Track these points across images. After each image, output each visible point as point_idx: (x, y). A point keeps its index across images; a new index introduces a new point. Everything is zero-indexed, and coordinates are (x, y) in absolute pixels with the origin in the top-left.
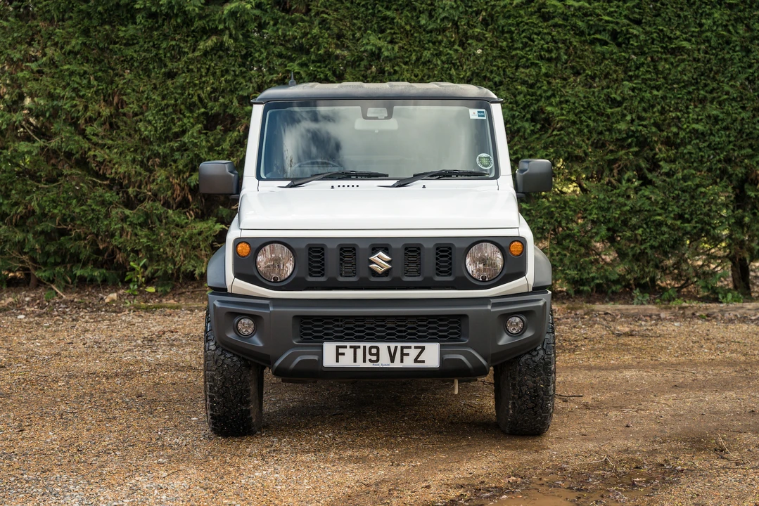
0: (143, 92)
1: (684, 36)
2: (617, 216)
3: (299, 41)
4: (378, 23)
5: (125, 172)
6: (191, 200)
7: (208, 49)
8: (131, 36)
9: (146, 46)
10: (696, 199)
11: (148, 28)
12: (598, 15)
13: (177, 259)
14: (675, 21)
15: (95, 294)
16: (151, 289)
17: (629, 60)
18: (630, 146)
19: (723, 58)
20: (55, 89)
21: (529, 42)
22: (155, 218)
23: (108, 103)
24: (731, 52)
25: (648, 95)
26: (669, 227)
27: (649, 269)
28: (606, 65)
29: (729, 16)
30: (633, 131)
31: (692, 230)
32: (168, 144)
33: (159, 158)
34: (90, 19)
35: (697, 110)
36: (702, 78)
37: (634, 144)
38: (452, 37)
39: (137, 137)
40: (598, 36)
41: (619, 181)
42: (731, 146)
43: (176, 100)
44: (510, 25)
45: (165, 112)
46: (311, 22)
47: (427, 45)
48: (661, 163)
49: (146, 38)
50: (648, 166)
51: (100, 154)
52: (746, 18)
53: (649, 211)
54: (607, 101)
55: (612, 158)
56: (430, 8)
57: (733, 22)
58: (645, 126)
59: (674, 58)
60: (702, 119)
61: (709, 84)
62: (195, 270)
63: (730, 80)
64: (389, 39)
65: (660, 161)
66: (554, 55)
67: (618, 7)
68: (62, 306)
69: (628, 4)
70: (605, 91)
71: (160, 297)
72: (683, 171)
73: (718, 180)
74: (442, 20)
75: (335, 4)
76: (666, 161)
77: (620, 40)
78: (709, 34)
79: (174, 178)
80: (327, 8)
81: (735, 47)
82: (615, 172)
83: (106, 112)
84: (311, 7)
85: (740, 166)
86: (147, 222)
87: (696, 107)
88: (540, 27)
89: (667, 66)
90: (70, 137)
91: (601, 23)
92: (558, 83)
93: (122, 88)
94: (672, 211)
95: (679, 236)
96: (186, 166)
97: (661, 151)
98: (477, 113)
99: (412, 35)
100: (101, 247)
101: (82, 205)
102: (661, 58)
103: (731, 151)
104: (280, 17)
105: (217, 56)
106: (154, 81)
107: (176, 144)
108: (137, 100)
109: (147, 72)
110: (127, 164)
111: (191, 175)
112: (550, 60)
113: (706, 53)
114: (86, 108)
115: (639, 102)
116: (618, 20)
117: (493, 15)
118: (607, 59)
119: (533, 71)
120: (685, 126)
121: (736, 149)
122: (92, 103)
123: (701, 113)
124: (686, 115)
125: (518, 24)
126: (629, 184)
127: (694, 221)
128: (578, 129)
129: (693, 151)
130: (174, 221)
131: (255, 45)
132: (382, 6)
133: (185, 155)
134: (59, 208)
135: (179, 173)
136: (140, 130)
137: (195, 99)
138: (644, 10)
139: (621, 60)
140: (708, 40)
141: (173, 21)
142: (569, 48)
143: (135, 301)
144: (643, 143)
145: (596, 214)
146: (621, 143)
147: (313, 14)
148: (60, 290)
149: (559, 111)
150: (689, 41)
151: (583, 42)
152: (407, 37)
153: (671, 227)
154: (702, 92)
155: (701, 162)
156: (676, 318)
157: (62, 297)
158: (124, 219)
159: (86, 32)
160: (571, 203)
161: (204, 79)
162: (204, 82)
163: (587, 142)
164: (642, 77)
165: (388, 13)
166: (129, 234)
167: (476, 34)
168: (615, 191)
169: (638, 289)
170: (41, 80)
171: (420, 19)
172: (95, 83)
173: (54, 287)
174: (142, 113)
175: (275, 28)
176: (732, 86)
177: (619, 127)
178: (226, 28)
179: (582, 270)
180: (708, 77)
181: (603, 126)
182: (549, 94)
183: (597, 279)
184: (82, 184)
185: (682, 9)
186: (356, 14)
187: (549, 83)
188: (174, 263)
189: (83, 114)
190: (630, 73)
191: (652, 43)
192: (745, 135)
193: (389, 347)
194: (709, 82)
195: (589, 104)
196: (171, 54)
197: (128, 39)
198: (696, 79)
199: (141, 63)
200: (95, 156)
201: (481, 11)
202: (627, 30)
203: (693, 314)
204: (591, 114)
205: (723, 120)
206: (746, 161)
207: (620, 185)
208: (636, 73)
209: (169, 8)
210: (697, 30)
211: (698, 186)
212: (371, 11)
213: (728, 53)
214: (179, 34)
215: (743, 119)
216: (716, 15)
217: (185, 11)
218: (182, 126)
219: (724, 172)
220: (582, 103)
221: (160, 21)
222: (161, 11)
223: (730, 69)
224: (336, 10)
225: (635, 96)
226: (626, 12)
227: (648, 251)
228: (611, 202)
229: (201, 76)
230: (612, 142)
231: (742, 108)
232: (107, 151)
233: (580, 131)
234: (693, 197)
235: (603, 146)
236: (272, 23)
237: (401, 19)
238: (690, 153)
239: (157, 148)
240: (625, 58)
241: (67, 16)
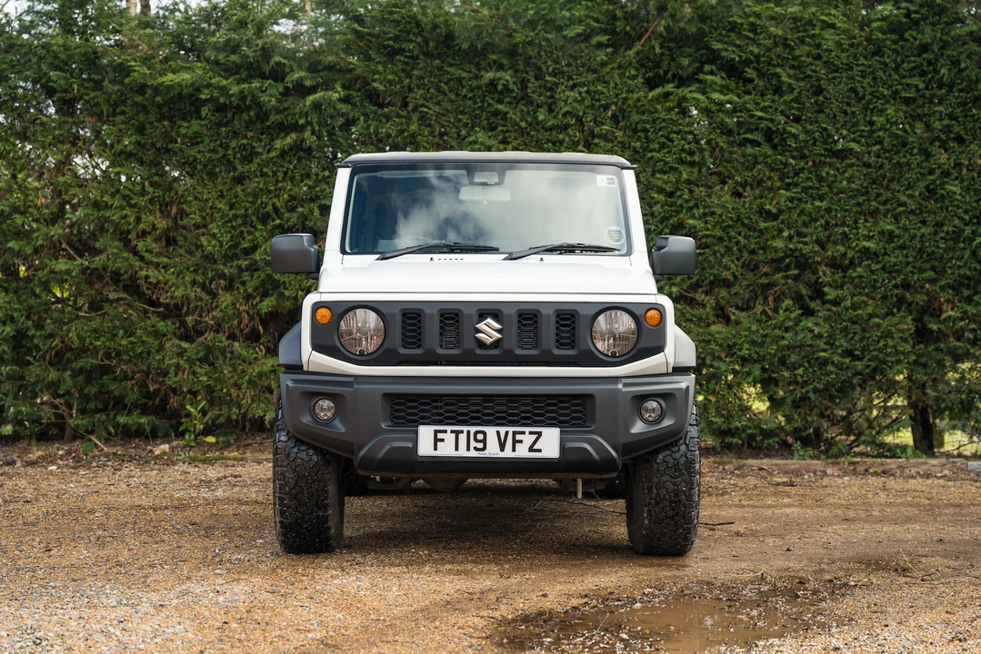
0: (207, 200)
1: (852, 136)
2: (773, 352)
3: (393, 140)
4: (487, 119)
5: (183, 296)
6: (262, 331)
7: (286, 148)
8: (195, 133)
9: (212, 144)
10: (868, 332)
11: (215, 124)
12: (749, 110)
13: (244, 402)
14: (841, 118)
15: (143, 446)
16: (211, 439)
17: (786, 164)
18: (788, 268)
19: (898, 163)
20: (102, 197)
21: (668, 142)
22: (217, 353)
23: (165, 212)
24: (908, 155)
25: (809, 206)
26: (836, 366)
27: (813, 418)
28: (759, 171)
29: (905, 112)
30: (791, 250)
31: (864, 369)
32: (235, 263)
33: (225, 280)
34: (147, 113)
35: (868, 224)
36: (874, 186)
37: (793, 266)
38: (576, 137)
39: (199, 254)
40: (749, 136)
41: (776, 310)
42: (909, 268)
43: (246, 210)
44: (644, 122)
45: (234, 224)
46: (409, 118)
47: (545, 146)
48: (826, 289)
49: (213, 136)
50: (810, 293)
51: (154, 275)
52: (925, 115)
53: (811, 346)
54: (761, 213)
55: (767, 281)
56: (550, 101)
57: (909, 120)
58: (806, 244)
59: (841, 163)
60: (873, 236)
61: (881, 194)
62: (265, 415)
63: (907, 189)
64: (500, 138)
65: (825, 286)
66: (697, 158)
67: (773, 101)
68: (102, 458)
69: (785, 98)
70: (758, 201)
71: (221, 449)
72: (852, 297)
73: (895, 310)
74: (564, 115)
75: (437, 96)
76: (831, 286)
77: (776, 141)
78: (881, 133)
79: (241, 304)
80: (427, 101)
81: (912, 149)
82: (771, 298)
83: (162, 224)
84: (408, 100)
85: (921, 293)
86: (208, 358)
87: (866, 221)
88: (680, 124)
89: (832, 172)
90: (117, 254)
91: (753, 121)
92: (702, 191)
93: (182, 196)
94: (838, 347)
95: (848, 377)
96: (256, 289)
97: (825, 274)
98: (605, 180)
99: (528, 133)
100: (152, 389)
101: (130, 336)
102: (825, 163)
103: (910, 275)
104: (372, 112)
105: (296, 157)
106: (220, 188)
107: (246, 263)
108: (199, 210)
109: (212, 175)
110: (186, 286)
111: (261, 301)
112: (692, 164)
113: (878, 156)
114: (138, 220)
115: (799, 215)
116: (773, 117)
117: (625, 110)
118: (760, 164)
119: (672, 177)
120: (854, 244)
121: (916, 271)
122: (145, 214)
123: (873, 229)
124: (855, 231)
125: (654, 121)
126: (788, 313)
127: (866, 359)
128: (726, 247)
129: (865, 274)
130: (241, 355)
132: (493, 99)
133: (256, 275)
134: (102, 339)
135: (248, 297)
136: (202, 246)
137: (270, 208)
138: (804, 105)
139: (776, 165)
140: (880, 142)
141: (245, 116)
142: (714, 150)
143: (191, 453)
144: (804, 264)
145: (747, 349)
146: (777, 265)
147: (410, 108)
148: (100, 441)
149: (703, 225)
150: (858, 142)
151: (732, 143)
152: (523, 136)
153: (840, 367)
154: (873, 203)
155: (874, 287)
156: (845, 473)
157: (103, 449)
158: (181, 353)
159: (141, 130)
160: (717, 336)
161: (280, 185)
162: (280, 189)
163: (736, 262)
164: (802, 185)
165: (500, 107)
166: (186, 372)
167: (604, 132)
168: (770, 323)
169: (799, 442)
170: (86, 186)
171: (538, 114)
172: (151, 189)
173: (93, 438)
174: (205, 226)
175: (366, 125)
176: (910, 196)
177: (775, 244)
178: (308, 123)
179: (730, 419)
180: (881, 185)
181: (756, 243)
182: (691, 204)
183: (750, 428)
184: (130, 311)
185: (849, 104)
186: (461, 108)
187: (691, 192)
188: (239, 407)
189: (135, 227)
190: (787, 181)
191: (814, 144)
192: (925, 256)
193: (498, 433)
194: (882, 191)
195: (739, 216)
196: (241, 155)
197: (191, 138)
198: (867, 188)
199: (205, 166)
200: (147, 277)
201: (610, 105)
202: (784, 129)
203: (866, 470)
204: (741, 229)
205: (899, 237)
206: (927, 285)
207: (776, 316)
208: (796, 179)
209: (241, 99)
210: (867, 129)
211: (871, 316)
212: (480, 104)
213: (905, 157)
214: (251, 131)
215: (923, 235)
216: (889, 111)
217: (259, 102)
218: (253, 241)
219: (901, 300)
220: (730, 215)
221: (230, 115)
222: (231, 102)
223: (907, 176)
224: (438, 103)
225: (794, 208)
226: (782, 108)
227: (811, 395)
228: (766, 336)
229: (277, 181)
230: (766, 263)
231: (921, 222)
232: (163, 271)
233: (729, 249)
234: (864, 330)
235: (756, 267)
236: (362, 118)
237: (515, 114)
238: (860, 277)
239: (222, 267)
240: (782, 163)
241: (118, 110)
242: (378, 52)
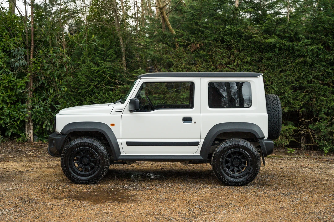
131: (315, 61)
199: (271, 67)
209: (288, 47)
214: (288, 57)
217: (294, 48)
221: (283, 52)
241: (245, 48)
242: (331, 34)
